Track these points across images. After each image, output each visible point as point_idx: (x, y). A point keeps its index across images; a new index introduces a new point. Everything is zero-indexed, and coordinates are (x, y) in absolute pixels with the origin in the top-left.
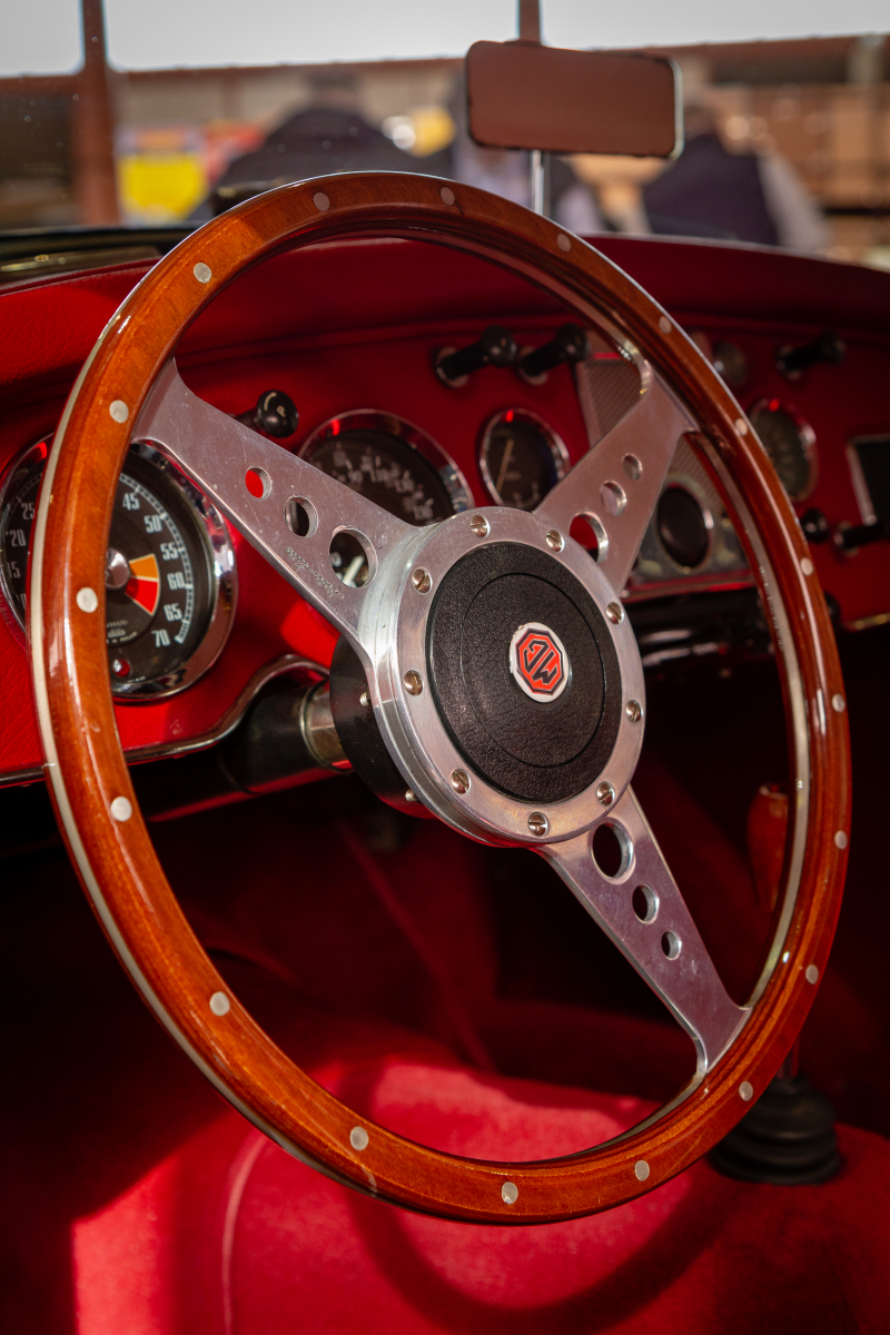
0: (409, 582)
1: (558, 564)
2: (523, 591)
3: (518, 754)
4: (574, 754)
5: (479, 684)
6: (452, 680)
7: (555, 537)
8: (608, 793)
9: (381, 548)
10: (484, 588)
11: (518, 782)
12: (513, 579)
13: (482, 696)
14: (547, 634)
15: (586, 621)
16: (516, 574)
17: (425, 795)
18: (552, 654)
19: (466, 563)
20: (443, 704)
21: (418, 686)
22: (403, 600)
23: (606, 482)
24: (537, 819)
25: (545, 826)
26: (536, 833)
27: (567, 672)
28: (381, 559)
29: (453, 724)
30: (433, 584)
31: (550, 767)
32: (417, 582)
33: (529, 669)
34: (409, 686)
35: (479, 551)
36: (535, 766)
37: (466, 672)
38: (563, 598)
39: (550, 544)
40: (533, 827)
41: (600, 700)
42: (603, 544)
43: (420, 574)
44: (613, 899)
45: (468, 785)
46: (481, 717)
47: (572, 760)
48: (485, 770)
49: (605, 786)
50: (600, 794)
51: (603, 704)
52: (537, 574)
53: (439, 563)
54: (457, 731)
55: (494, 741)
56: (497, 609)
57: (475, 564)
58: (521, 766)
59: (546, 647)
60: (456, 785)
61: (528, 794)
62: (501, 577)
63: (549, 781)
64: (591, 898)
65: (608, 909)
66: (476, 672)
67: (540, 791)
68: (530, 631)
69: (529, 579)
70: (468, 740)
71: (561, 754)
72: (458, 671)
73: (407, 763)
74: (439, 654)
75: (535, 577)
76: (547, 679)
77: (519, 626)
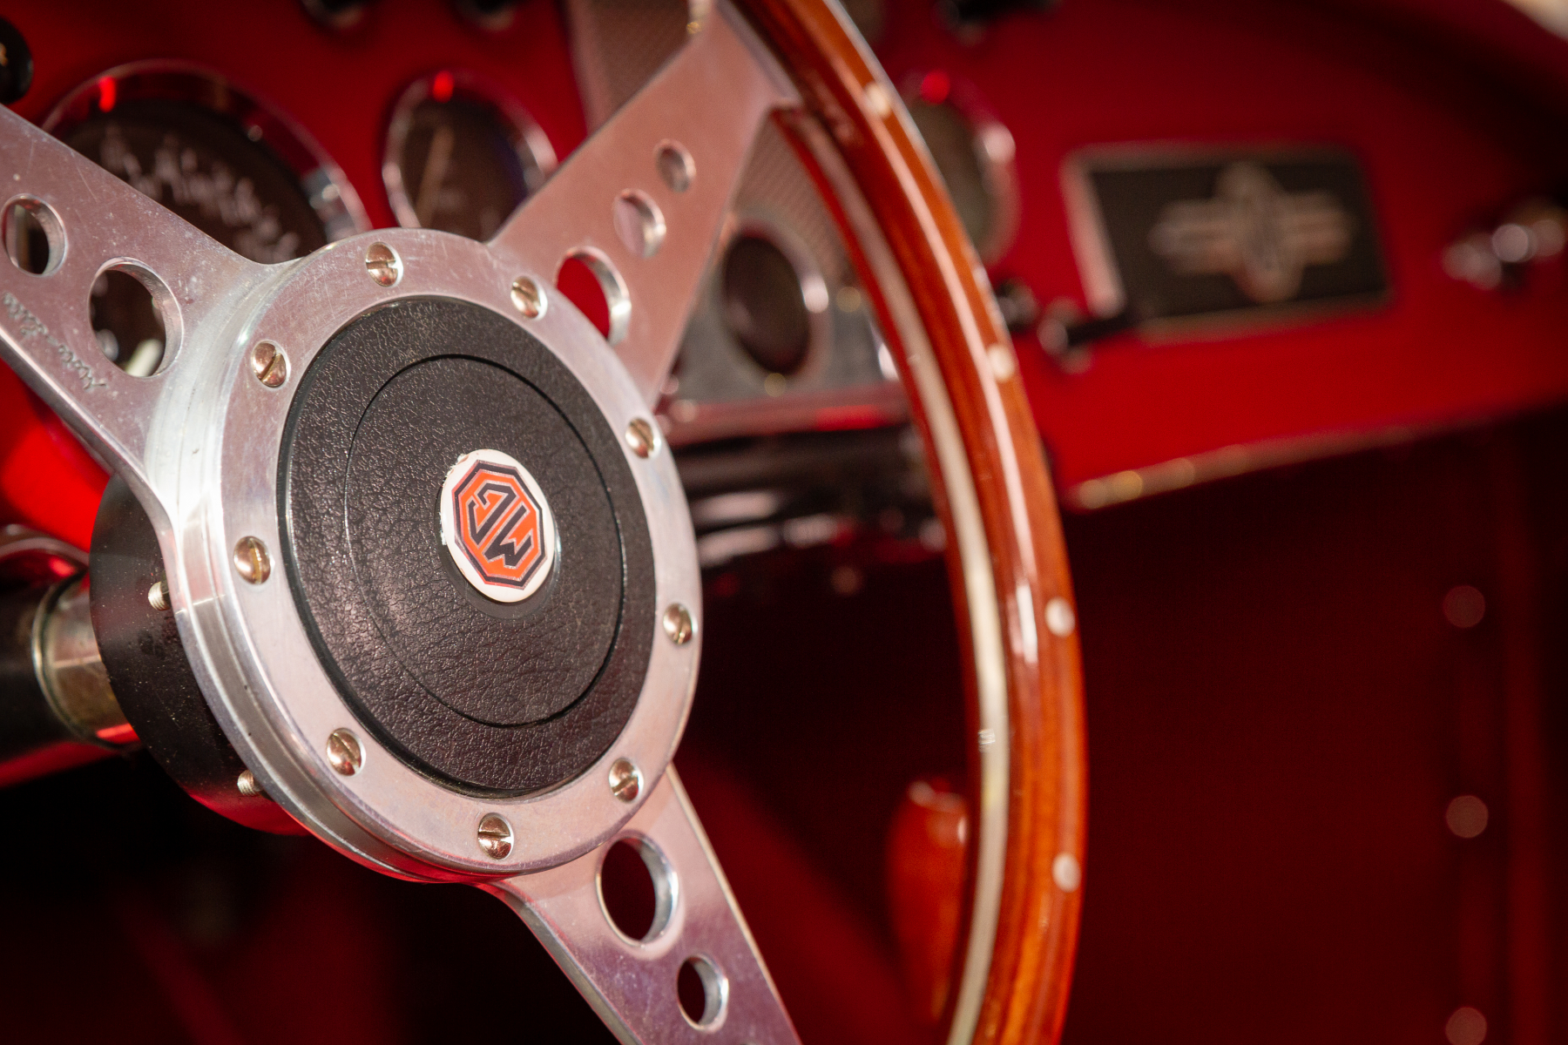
0: (245, 367)
1: (534, 341)
2: (468, 390)
3: (457, 701)
4: (566, 703)
5: (380, 566)
6: (328, 555)
7: (527, 290)
8: (630, 779)
9: (191, 301)
10: (390, 381)
11: (458, 754)
12: (447, 367)
13: (386, 586)
14: (513, 472)
15: (587, 451)
16: (453, 357)
17: (276, 779)
18: (522, 510)
19: (355, 334)
20: (311, 602)
21: (261, 568)
22: (233, 400)
23: (626, 192)
24: (493, 827)
25: (510, 840)
26: (493, 854)
27: (553, 545)
28: (191, 324)
29: (330, 640)
30: (293, 372)
31: (517, 726)
32: (260, 368)
33: (478, 537)
34: (246, 568)
35: (381, 312)
36: (491, 725)
37: (356, 541)
38: (545, 405)
39: (519, 303)
40: (486, 843)
41: (614, 601)
42: (620, 308)
43: (266, 351)
44: (639, 982)
45: (359, 760)
46: (386, 629)
47: (561, 714)
48: (393, 731)
49: (624, 766)
50: (614, 781)
51: (621, 608)
52: (493, 359)
53: (305, 332)
54: (338, 656)
55: (411, 675)
56: (416, 422)
57: (373, 335)
58: (463, 724)
60: (336, 759)
61: (477, 777)
62: (424, 361)
63: (516, 753)
64: (598, 980)
65: (632, 1003)
66: (375, 541)
67: (500, 772)
68: (480, 466)
69: (477, 367)
70: (359, 671)
71: (540, 702)
72: (340, 539)
73: (242, 716)
74: (302, 507)
75: (491, 363)
76: (513, 558)
77: (459, 455)
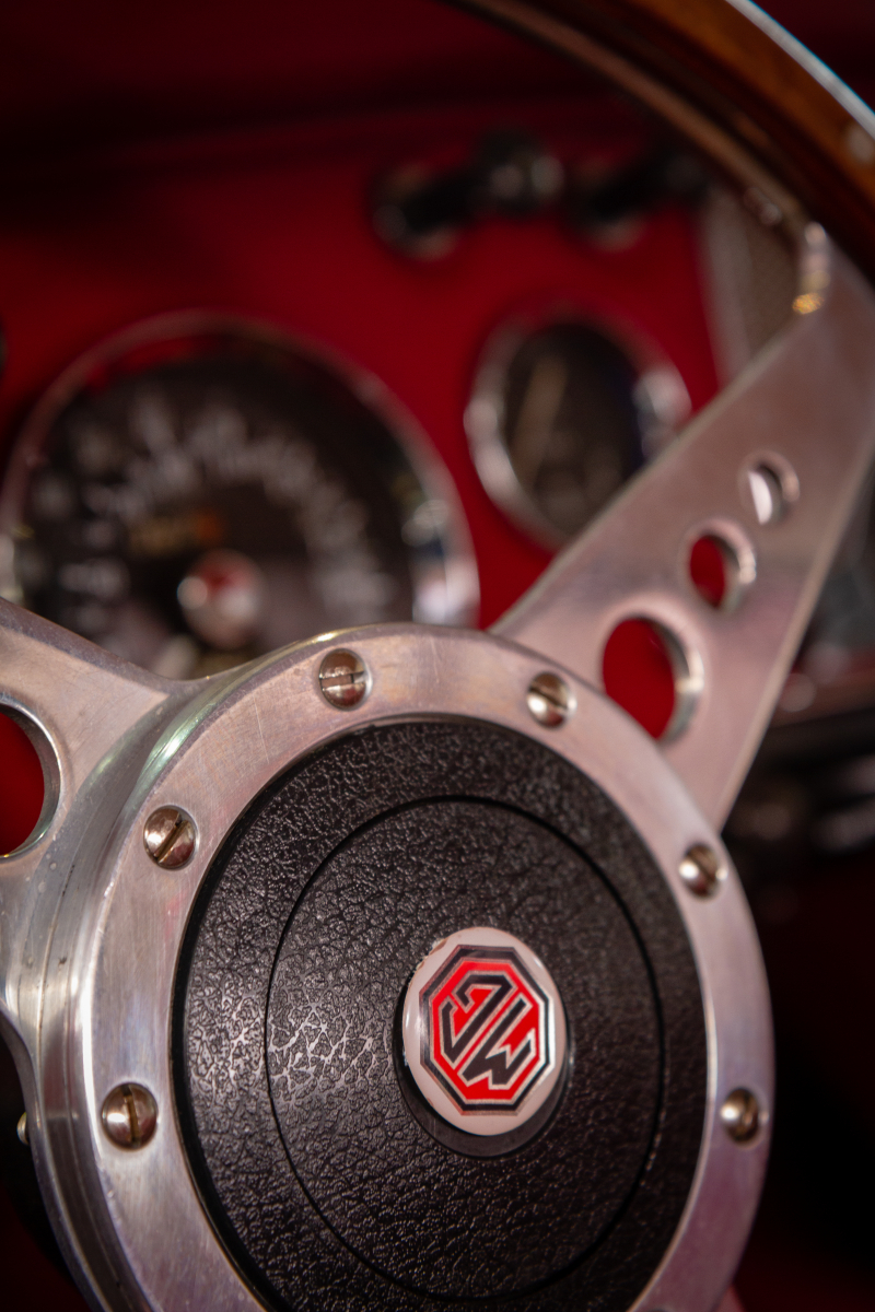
1: (556, 757)
2: (451, 844)
4: (574, 1254)
10: (343, 845)
12: (428, 814)
14: (510, 954)
15: (621, 902)
18: (521, 1005)
30: (204, 842)
32: (158, 841)
33: (453, 1052)
35: (336, 745)
38: (562, 850)
39: (538, 705)
43: (164, 821)
47: (567, 1270)
52: (491, 797)
56: (374, 900)
57: (321, 782)
58: (424, 1306)
59: (506, 987)
62: (392, 811)
68: (464, 951)
69: (468, 810)
71: (536, 1261)
75: (488, 802)
76: (502, 1076)
77: (434, 939)
